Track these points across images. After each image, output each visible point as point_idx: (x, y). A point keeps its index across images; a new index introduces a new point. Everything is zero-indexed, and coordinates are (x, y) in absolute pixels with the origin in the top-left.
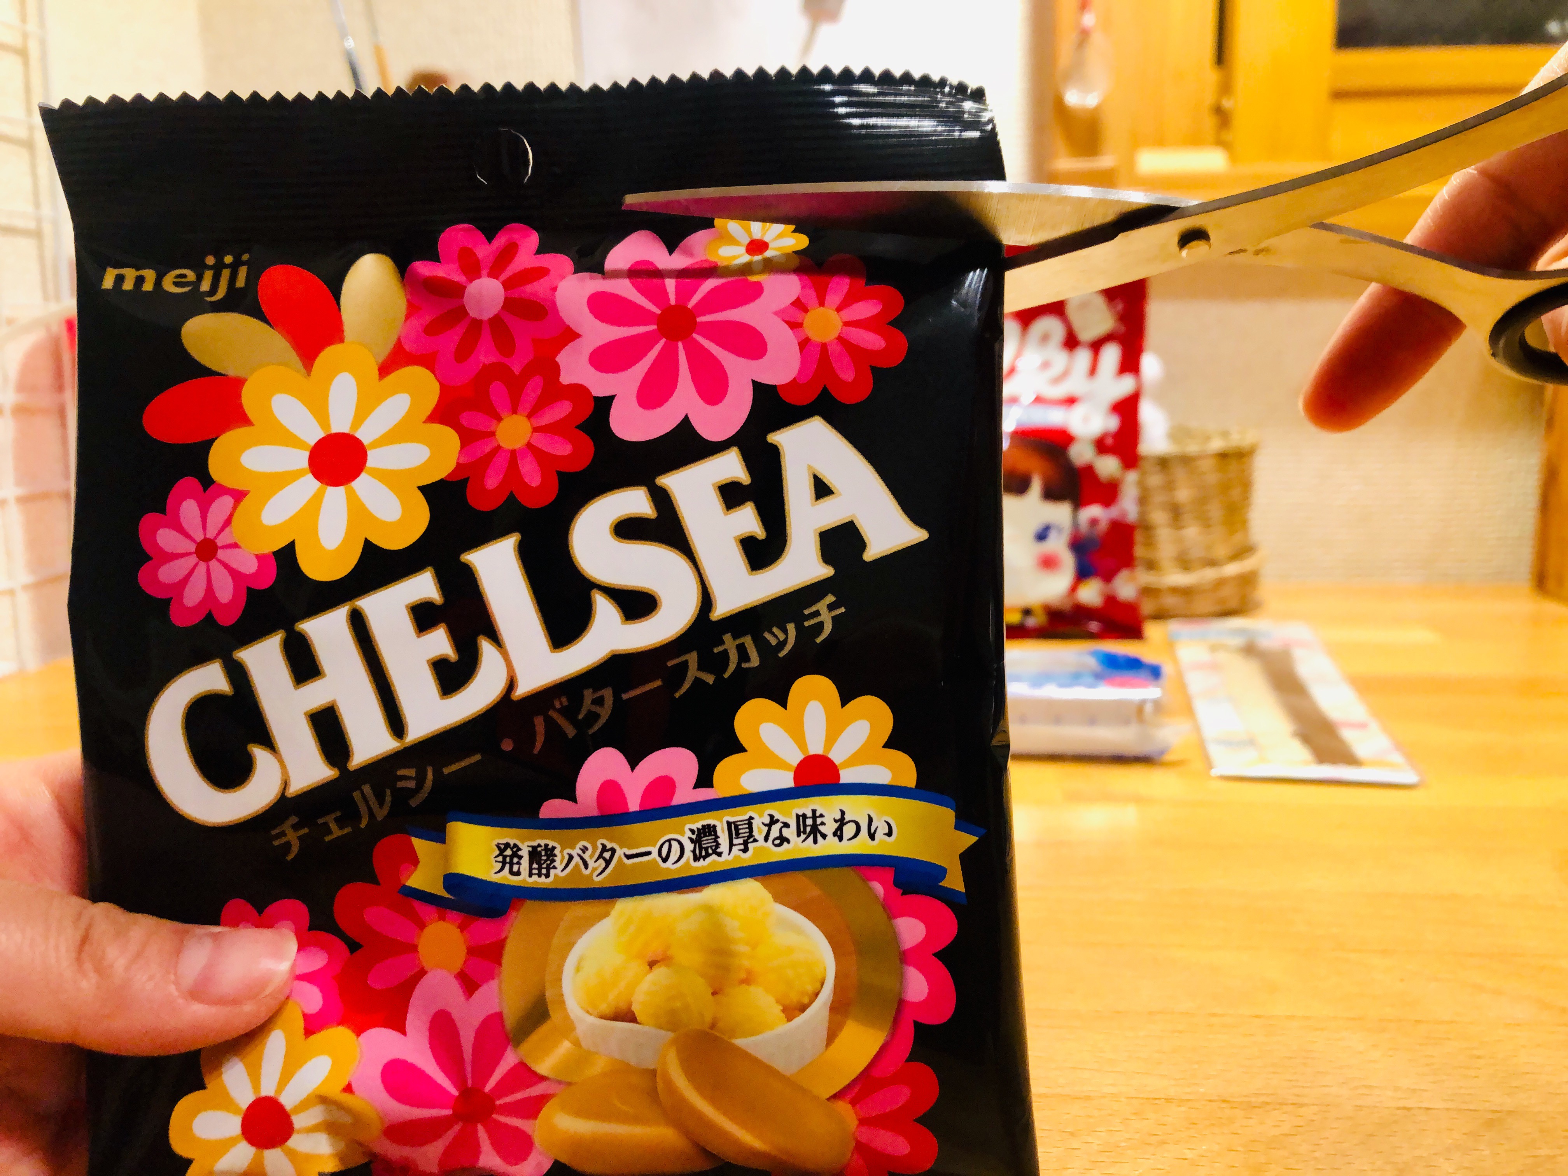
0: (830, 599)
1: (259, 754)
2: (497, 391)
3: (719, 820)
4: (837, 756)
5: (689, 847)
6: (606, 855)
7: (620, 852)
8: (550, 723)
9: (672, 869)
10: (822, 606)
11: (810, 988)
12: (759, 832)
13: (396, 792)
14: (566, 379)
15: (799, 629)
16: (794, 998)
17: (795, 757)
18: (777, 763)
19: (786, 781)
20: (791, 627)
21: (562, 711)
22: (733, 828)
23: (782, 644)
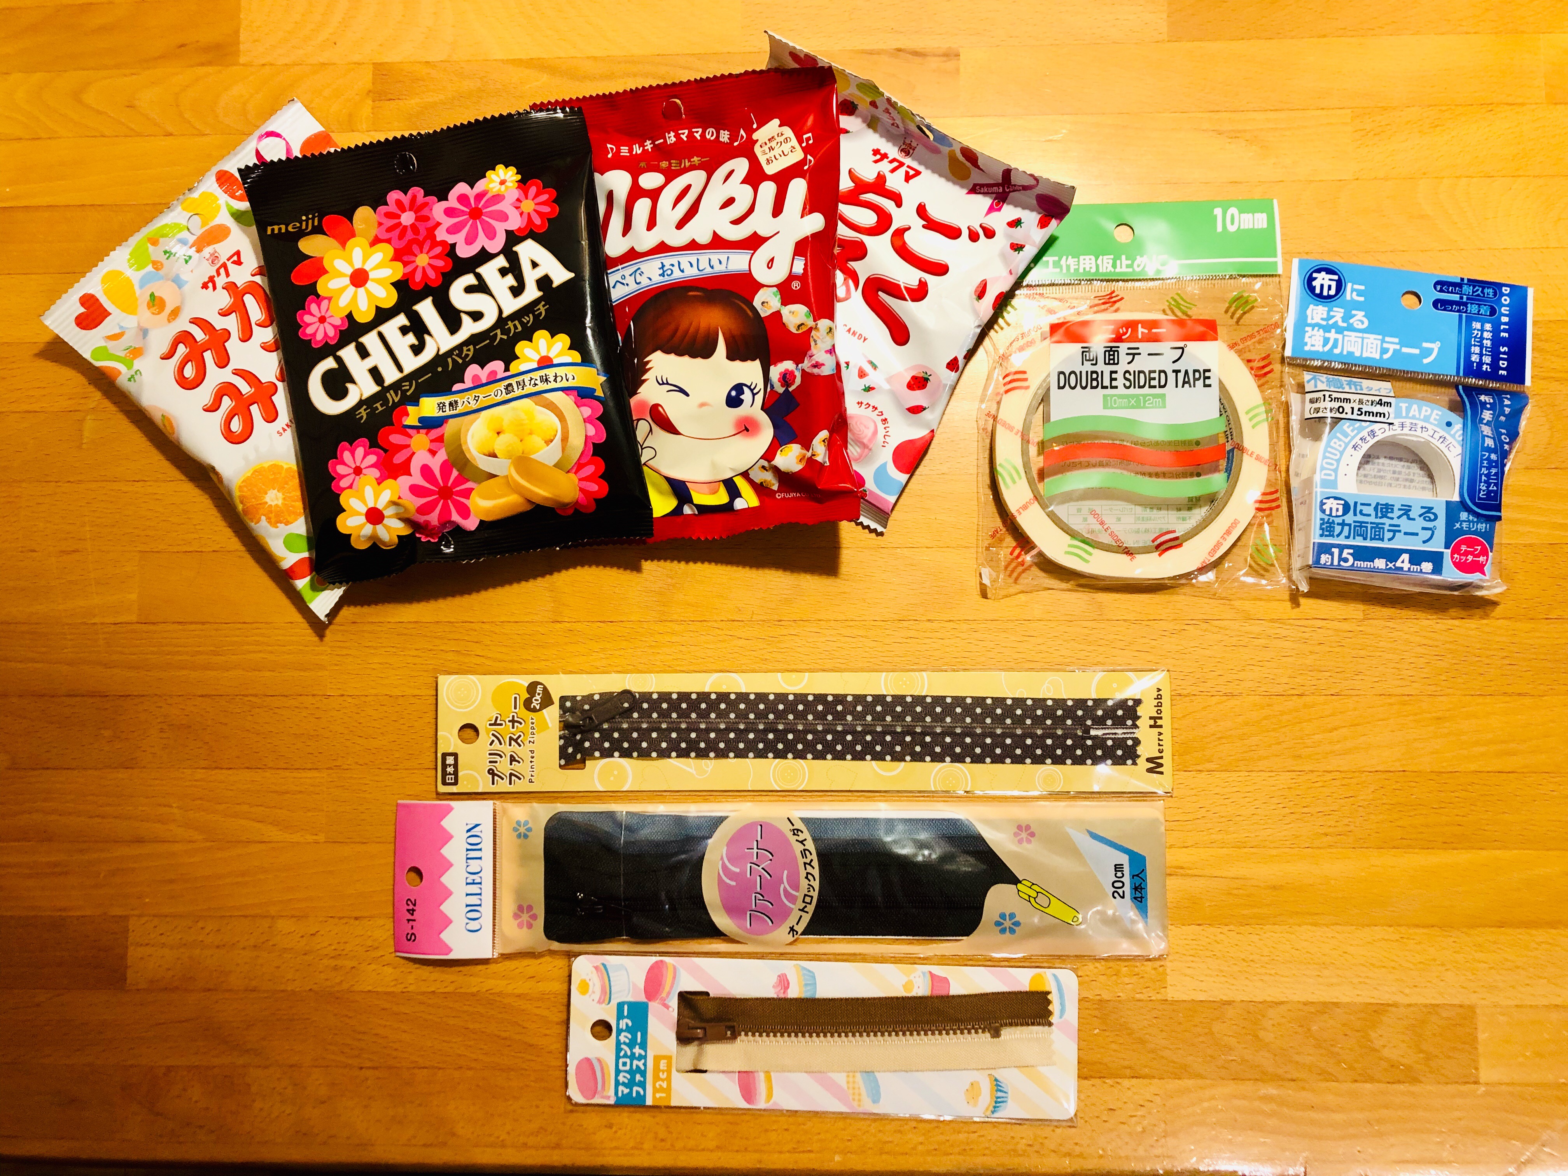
0: (543, 303)
1: (349, 386)
2: (415, 248)
3: (513, 381)
4: (551, 355)
5: (504, 391)
6: (476, 399)
7: (481, 397)
8: (453, 360)
9: (499, 399)
10: (540, 306)
11: (553, 433)
12: (527, 383)
13: (402, 391)
14: (438, 239)
15: (534, 315)
16: (548, 438)
17: (537, 358)
18: (531, 360)
19: (535, 366)
20: (531, 315)
21: (457, 355)
22: (518, 383)
23: (528, 322)
